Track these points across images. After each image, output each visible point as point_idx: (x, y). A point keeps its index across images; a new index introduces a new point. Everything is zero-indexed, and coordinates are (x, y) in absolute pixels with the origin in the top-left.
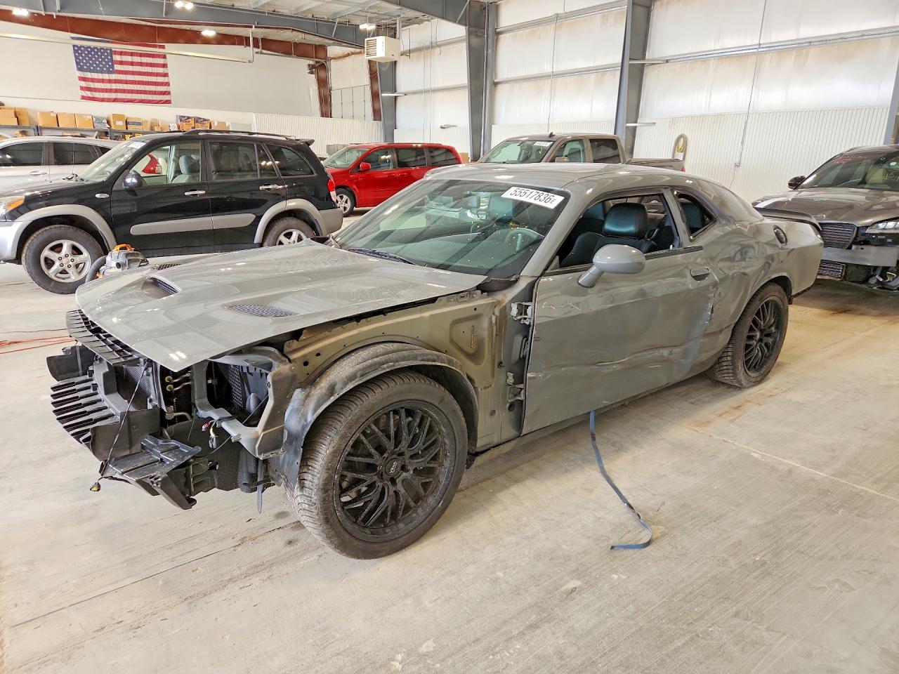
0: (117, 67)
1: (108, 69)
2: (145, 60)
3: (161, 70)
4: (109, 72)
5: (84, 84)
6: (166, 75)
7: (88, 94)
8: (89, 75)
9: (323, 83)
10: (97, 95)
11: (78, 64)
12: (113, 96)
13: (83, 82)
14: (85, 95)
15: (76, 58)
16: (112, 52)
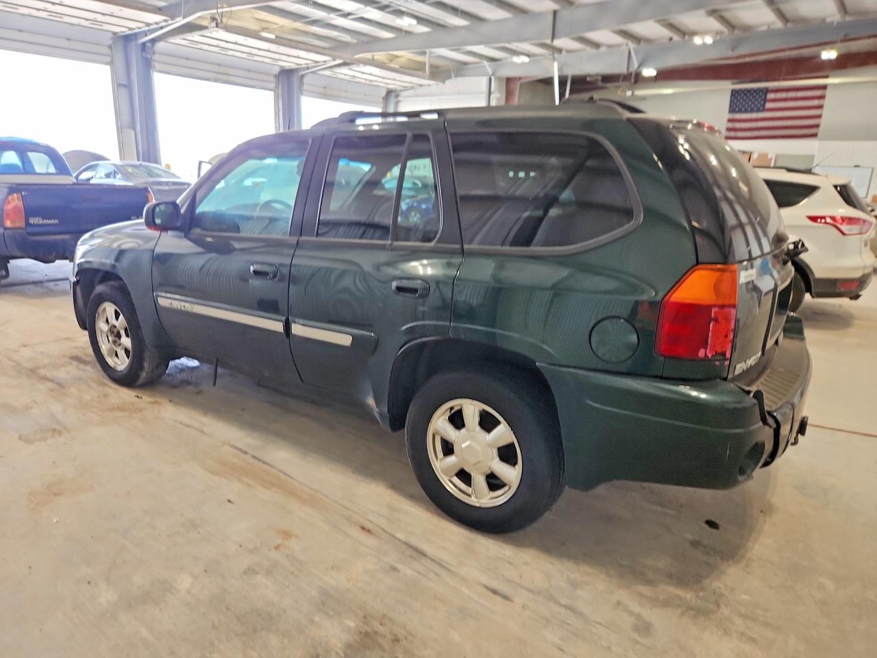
0: (768, 105)
2: (800, 94)
3: (816, 102)
4: (758, 110)
6: (820, 107)
10: (740, 134)
11: (731, 106)
15: (731, 101)
16: (767, 91)
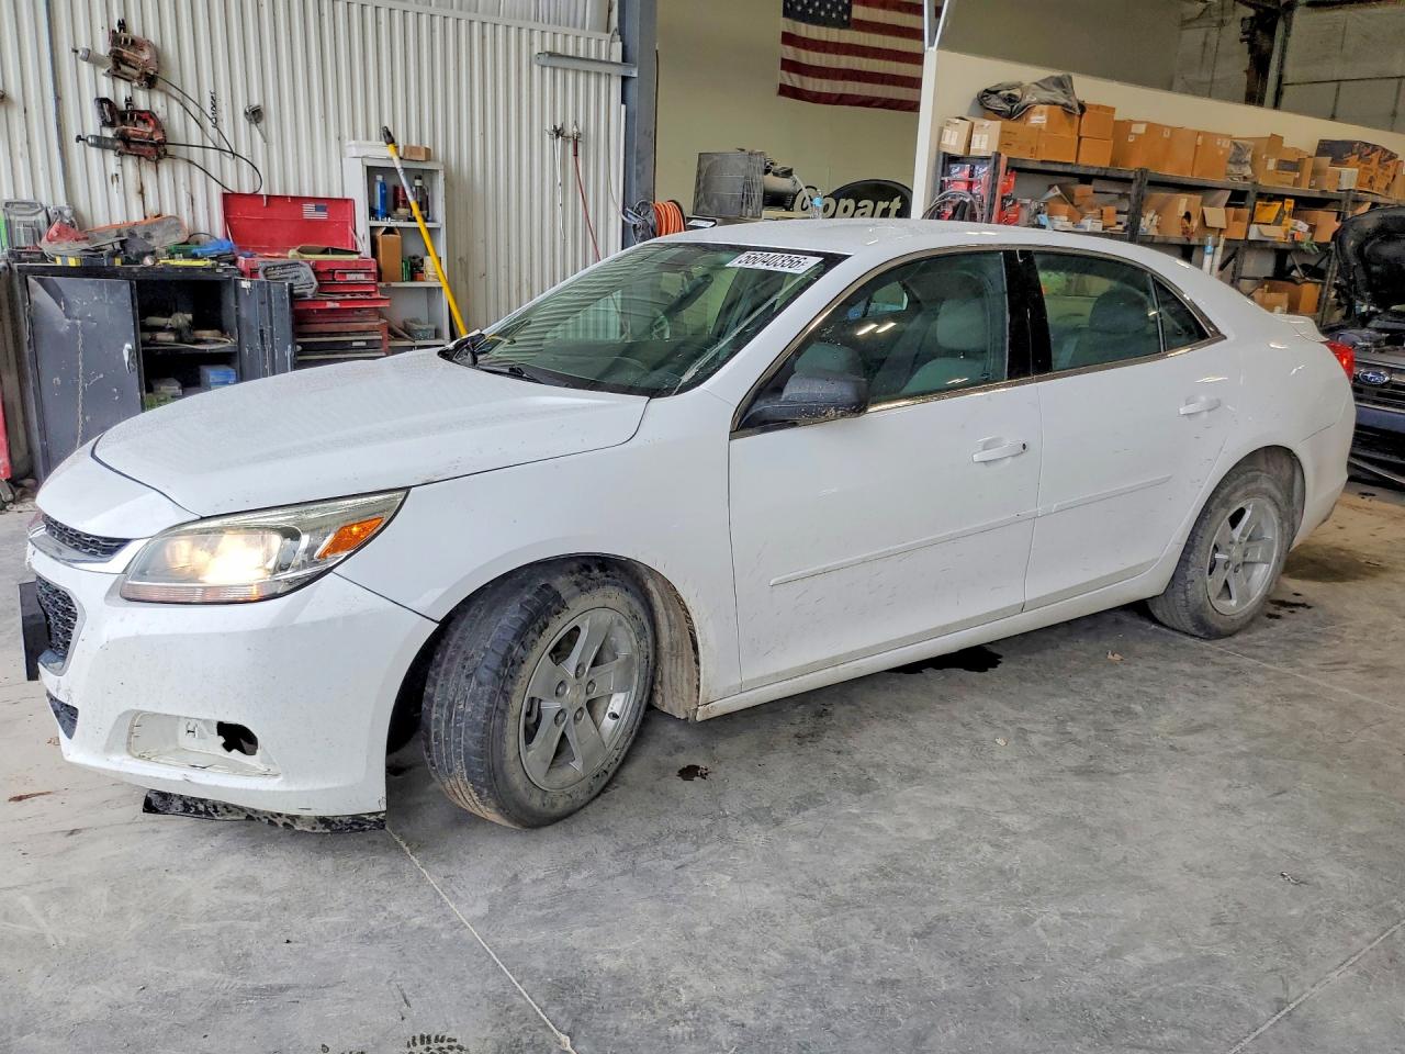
1: (840, 14)
5: (790, 52)
7: (794, 80)
8: (805, 30)
9: (1260, 64)
12: (840, 87)
13: (789, 48)
14: (789, 84)
